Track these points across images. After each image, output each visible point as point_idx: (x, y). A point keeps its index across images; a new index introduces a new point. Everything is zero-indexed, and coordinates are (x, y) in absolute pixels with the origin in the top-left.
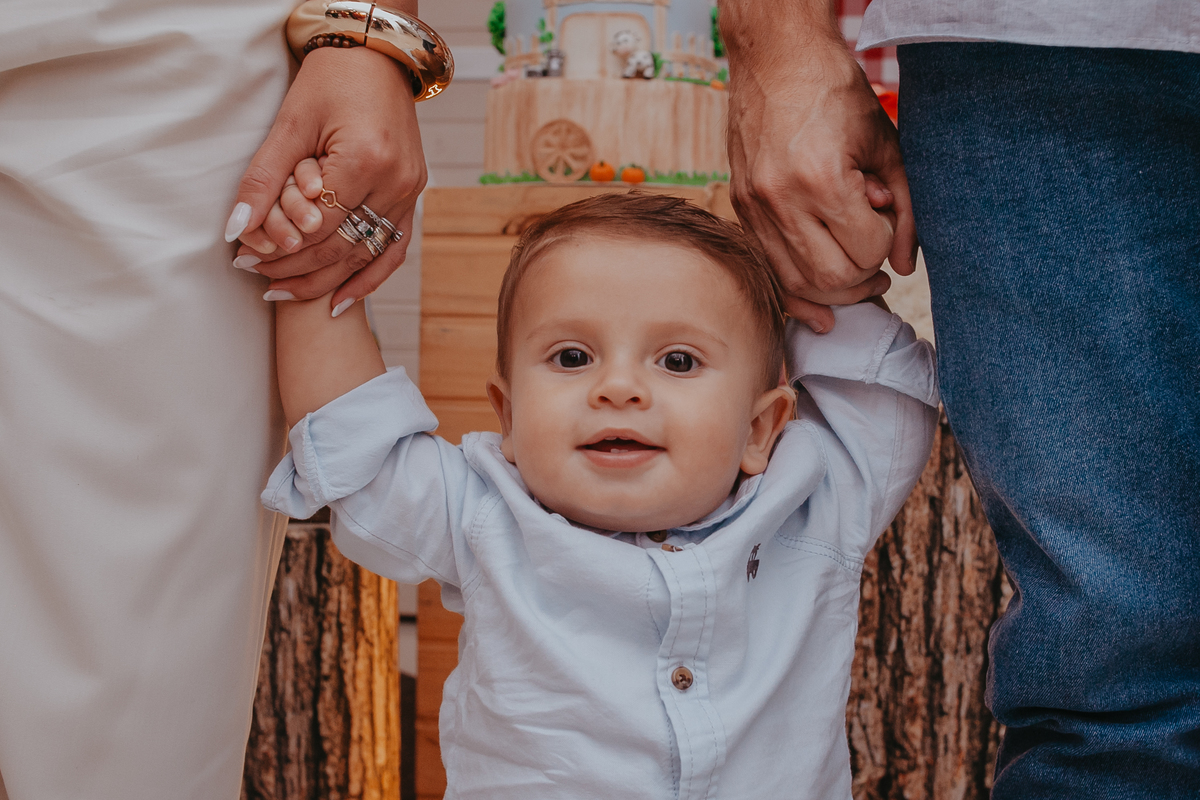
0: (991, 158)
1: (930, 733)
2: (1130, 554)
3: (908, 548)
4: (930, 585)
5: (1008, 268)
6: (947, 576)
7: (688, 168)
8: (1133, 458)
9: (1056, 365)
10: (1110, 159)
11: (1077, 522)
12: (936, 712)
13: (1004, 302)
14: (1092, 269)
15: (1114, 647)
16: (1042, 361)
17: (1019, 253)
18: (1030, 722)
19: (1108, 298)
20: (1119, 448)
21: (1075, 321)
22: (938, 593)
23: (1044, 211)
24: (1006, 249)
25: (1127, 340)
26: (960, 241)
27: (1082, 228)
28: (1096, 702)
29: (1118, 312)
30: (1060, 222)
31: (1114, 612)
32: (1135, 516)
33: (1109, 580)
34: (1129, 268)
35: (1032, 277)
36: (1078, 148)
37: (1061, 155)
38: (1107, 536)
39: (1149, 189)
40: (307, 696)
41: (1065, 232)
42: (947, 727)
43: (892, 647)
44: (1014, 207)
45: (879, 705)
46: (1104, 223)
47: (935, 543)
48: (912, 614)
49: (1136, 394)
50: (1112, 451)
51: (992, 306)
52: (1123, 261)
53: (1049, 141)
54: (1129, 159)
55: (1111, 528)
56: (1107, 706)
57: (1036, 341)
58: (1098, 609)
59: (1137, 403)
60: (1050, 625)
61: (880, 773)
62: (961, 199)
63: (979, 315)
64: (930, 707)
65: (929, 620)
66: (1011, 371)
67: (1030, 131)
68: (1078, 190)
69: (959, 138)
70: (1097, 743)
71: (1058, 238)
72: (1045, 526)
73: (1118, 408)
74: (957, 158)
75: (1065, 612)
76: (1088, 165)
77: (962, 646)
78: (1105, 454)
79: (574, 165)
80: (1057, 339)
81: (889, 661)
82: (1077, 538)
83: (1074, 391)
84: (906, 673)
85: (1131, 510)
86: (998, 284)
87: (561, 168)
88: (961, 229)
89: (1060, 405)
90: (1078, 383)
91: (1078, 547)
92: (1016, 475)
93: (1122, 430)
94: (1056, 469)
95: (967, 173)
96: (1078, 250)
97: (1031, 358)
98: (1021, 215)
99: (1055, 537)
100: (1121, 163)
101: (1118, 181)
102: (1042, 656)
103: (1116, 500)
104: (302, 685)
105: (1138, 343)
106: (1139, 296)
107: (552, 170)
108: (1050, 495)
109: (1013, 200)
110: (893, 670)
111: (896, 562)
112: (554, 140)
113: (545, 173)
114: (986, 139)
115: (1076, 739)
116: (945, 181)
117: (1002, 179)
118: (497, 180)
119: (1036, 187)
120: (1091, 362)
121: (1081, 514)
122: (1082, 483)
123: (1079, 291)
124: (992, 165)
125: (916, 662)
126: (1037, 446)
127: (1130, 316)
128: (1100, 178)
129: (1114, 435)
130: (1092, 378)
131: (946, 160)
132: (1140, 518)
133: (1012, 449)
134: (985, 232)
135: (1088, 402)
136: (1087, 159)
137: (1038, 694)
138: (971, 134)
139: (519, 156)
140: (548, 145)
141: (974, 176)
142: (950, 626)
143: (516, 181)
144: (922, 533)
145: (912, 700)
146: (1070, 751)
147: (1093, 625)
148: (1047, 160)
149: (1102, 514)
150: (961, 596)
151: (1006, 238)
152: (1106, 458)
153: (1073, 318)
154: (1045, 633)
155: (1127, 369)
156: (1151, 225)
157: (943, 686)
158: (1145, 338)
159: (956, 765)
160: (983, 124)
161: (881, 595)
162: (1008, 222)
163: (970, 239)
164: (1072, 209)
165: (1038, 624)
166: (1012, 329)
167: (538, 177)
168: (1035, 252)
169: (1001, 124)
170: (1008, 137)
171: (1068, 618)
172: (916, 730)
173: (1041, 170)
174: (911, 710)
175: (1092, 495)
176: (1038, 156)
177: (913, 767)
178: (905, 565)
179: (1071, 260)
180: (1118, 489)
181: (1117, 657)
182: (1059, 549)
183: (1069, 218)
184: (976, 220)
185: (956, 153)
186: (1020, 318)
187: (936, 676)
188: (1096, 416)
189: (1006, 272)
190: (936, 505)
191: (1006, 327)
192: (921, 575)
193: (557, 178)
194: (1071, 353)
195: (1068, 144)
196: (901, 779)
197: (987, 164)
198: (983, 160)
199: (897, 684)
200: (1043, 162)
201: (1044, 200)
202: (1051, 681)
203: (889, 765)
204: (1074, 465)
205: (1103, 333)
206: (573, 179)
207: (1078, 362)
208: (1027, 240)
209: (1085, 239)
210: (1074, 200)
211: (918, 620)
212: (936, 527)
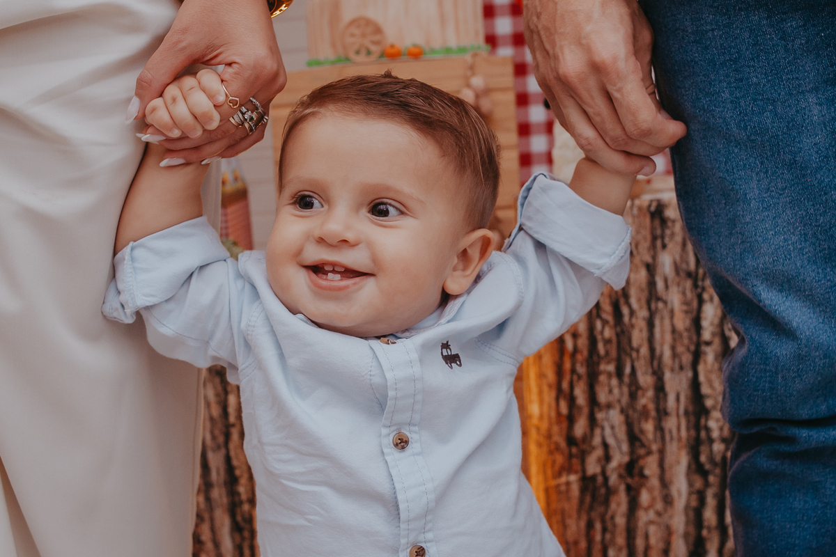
0: (713, 30)
1: (659, 428)
2: (826, 308)
3: (633, 301)
4: (651, 325)
5: (728, 108)
6: (662, 319)
7: (453, 42)
8: (825, 240)
9: (767, 176)
10: (800, 26)
11: (786, 286)
12: (662, 413)
13: (726, 133)
14: (789, 106)
15: (818, 374)
16: (757, 174)
17: (736, 98)
18: (756, 429)
19: (803, 126)
20: (815, 233)
21: (779, 145)
22: (657, 330)
23: (753, 66)
24: (726, 95)
25: (817, 156)
26: (692, 91)
27: (781, 78)
28: (804, 413)
29: (810, 136)
30: (766, 74)
31: (817, 349)
32: (829, 280)
33: (812, 326)
34: (816, 104)
35: (746, 115)
36: (776, 20)
37: (764, 25)
38: (808, 295)
39: (829, 45)
40: (221, 439)
41: (769, 81)
42: (670, 423)
43: (628, 370)
44: (732, 65)
45: (622, 411)
46: (798, 73)
47: (652, 295)
48: (640, 346)
49: (825, 194)
50: (810, 236)
51: (718, 137)
52: (812, 99)
53: (755, 16)
54: (814, 25)
55: (811, 290)
56: (812, 415)
57: (752, 160)
58: (806, 347)
59: (827, 201)
60: (771, 358)
61: (626, 459)
62: (692, 61)
63: (710, 143)
64: (658, 410)
65: (652, 349)
66: (734, 183)
67: (740, 9)
68: (777, 50)
69: (688, 17)
70: (806, 442)
71: (764, 85)
72: (764, 290)
73: (813, 205)
74: (687, 31)
75: (782, 350)
76: (784, 31)
77: (677, 366)
78: (805, 238)
79: (373, 48)
80: (767, 158)
81: (626, 380)
82: (786, 297)
83: (781, 195)
84: (638, 387)
85: (825, 277)
86: (721, 121)
87: (363, 52)
88: (693, 83)
89: (771, 205)
90: (783, 189)
91: (788, 304)
92: (741, 255)
93: (817, 220)
94: (770, 251)
95: (695, 42)
96: (779, 94)
97: (749, 172)
98: (736, 70)
99: (770, 298)
100: (808, 29)
101: (807, 42)
102: (766, 381)
103: (814, 270)
104: (217, 432)
105: (826, 157)
106: (824, 124)
107: (358, 52)
108: (767, 269)
109: (730, 60)
110: (630, 386)
111: (625, 311)
112: (357, 32)
113: (352, 56)
114: (708, 17)
115: (791, 440)
116: (679, 49)
117: (721, 45)
118: (319, 63)
119: (747, 49)
120: (792, 173)
121: (789, 281)
122: (789, 259)
123: (781, 122)
124: (713, 35)
125: (645, 379)
126: (755, 235)
127: (819, 139)
128: (793, 41)
129: (810, 225)
130: (794, 185)
131: (679, 33)
132: (832, 282)
133: (738, 237)
134: (710, 84)
135: (791, 202)
136: (783, 27)
137: (763, 409)
138: (698, 13)
139: (333, 45)
140: (353, 35)
141: (700, 44)
142: (667, 353)
143: (333, 63)
144: (642, 290)
145: (645, 407)
146: (785, 448)
147: (802, 358)
148: (754, 30)
149: (804, 281)
150: (674, 331)
151: (726, 88)
152: (806, 241)
153: (778, 143)
154: (767, 365)
155: (819, 176)
156: (832, 72)
157: (665, 395)
158: (830, 153)
159: (679, 449)
160: (706, 6)
161: (618, 335)
162: (727, 76)
163: (700, 89)
164: (774, 64)
165: (761, 359)
166: (733, 152)
167: (347, 59)
168: (748, 97)
169: (719, 6)
170: (725, 14)
171: (784, 353)
172: (649, 427)
173: (750, 36)
174: (645, 414)
175: (796, 268)
176: (747, 27)
177: (649, 453)
178: (632, 313)
179: (774, 101)
180: (815, 262)
181: (819, 382)
182: (775, 306)
183: (772, 71)
184: (703, 75)
185: (686, 28)
186: (739, 144)
187: (660, 388)
188: (797, 212)
189: (727, 112)
190: (651, 268)
191: (730, 151)
192: (644, 319)
193: (361, 58)
194: (777, 167)
195: (769, 17)
196: (641, 462)
197: (710, 34)
198: (707, 32)
199: (633, 396)
200: (751, 31)
201: (753, 59)
202: (772, 399)
203: (632, 452)
204: (783, 247)
205: (800, 152)
206: (373, 58)
207: (783, 174)
208: (741, 88)
209: (784, 85)
210: (776, 57)
211: (644, 351)
212: (652, 284)
